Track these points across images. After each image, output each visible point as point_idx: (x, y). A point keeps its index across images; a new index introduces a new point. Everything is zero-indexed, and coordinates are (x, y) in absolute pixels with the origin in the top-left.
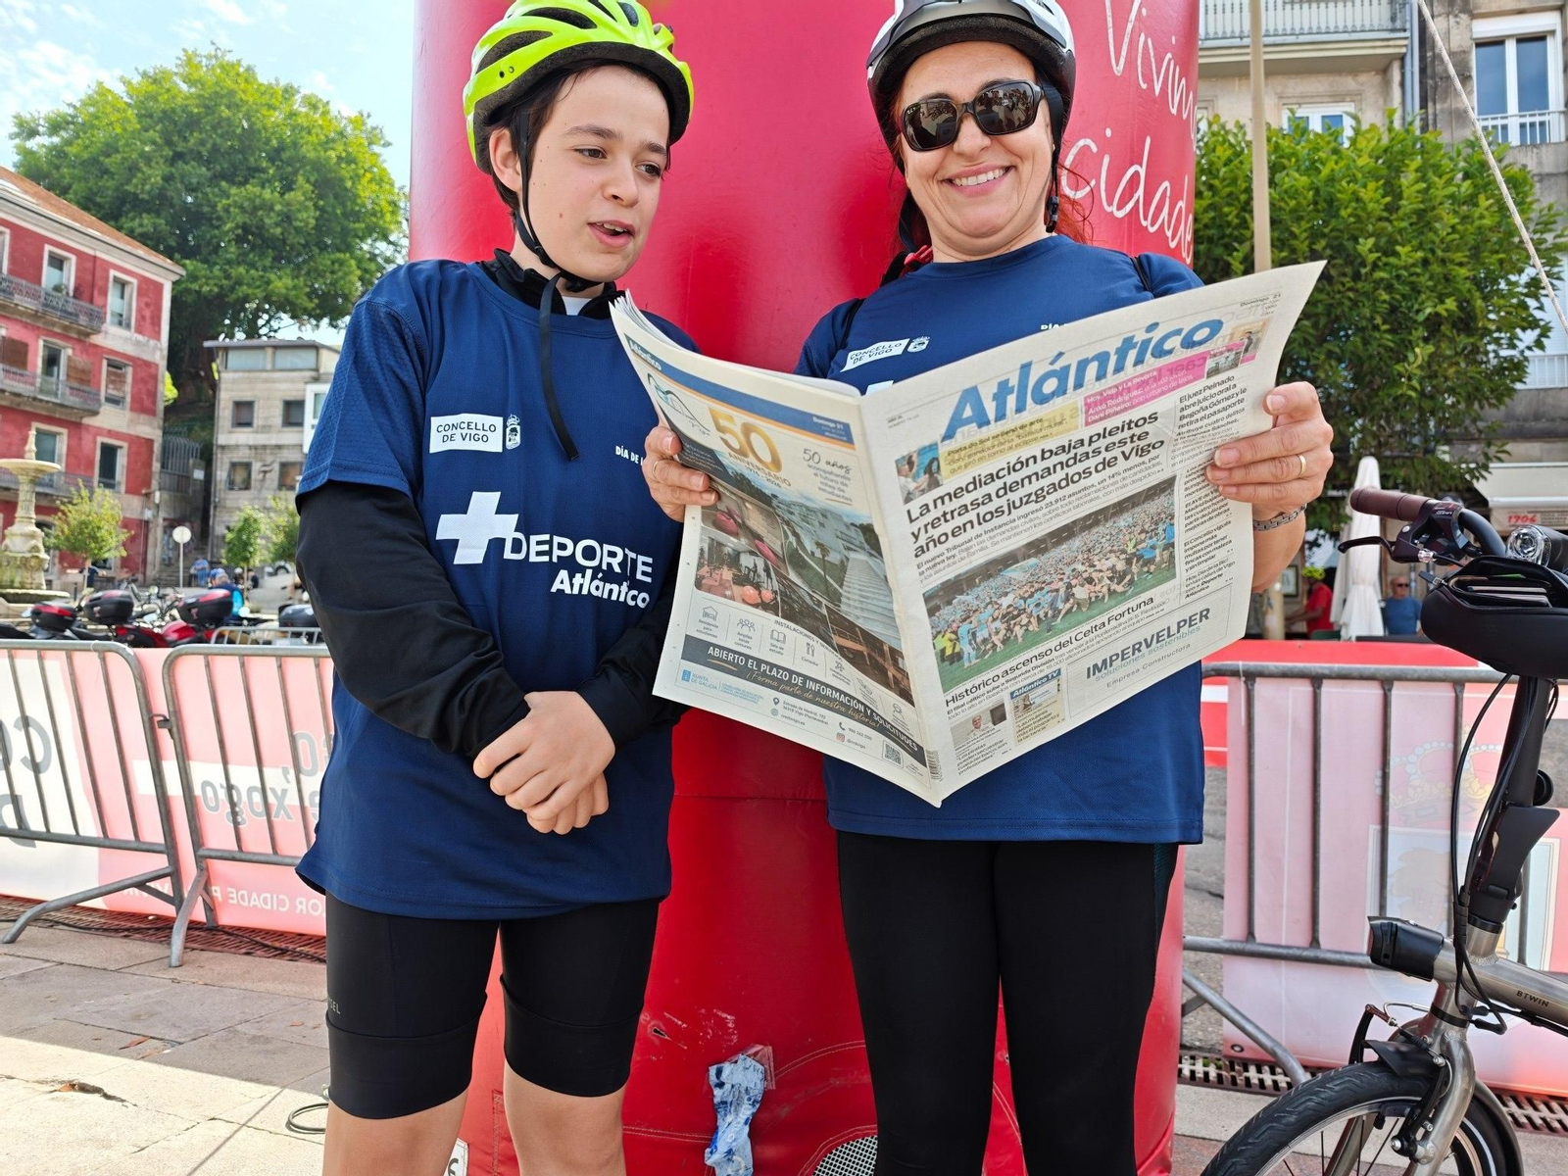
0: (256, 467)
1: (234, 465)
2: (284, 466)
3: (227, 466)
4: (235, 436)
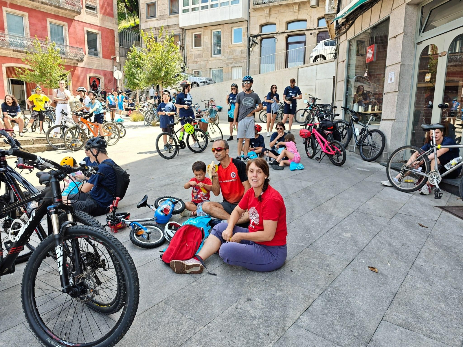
3: (146, 40)
4: (148, 23)
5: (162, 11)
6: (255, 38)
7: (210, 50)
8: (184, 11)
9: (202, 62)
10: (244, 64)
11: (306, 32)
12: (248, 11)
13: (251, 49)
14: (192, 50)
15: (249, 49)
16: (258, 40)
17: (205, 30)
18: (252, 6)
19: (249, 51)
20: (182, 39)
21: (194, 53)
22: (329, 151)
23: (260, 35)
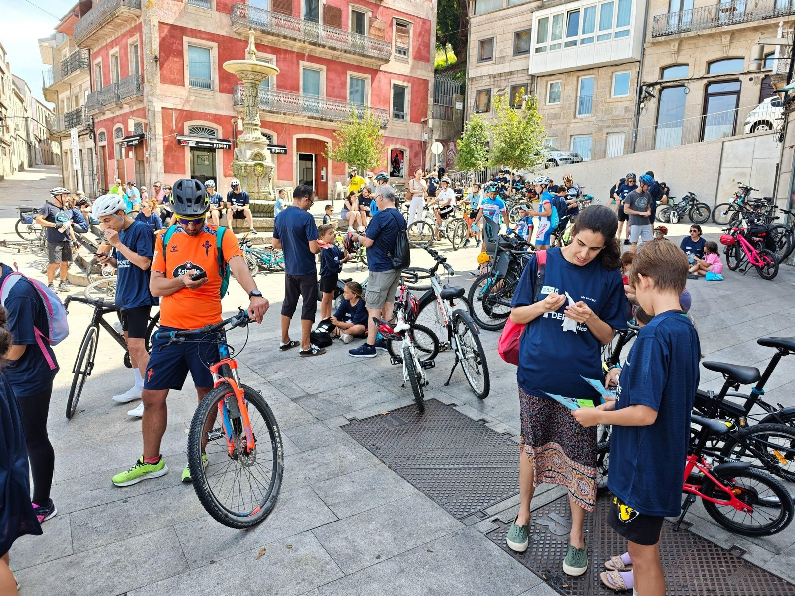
0: (494, 93)
1: (479, 93)
2: (514, 89)
3: (474, 95)
4: (480, 69)
5: (502, 51)
6: (651, 88)
7: (573, 107)
8: (537, 50)
9: (559, 126)
10: (628, 128)
11: (741, 78)
12: (643, 46)
13: (642, 105)
14: (545, 107)
15: (639, 105)
16: (655, 91)
17: (569, 76)
18: (649, 38)
19: (639, 108)
20: (531, 92)
21: (546, 112)
22: (757, 261)
23: (660, 83)
